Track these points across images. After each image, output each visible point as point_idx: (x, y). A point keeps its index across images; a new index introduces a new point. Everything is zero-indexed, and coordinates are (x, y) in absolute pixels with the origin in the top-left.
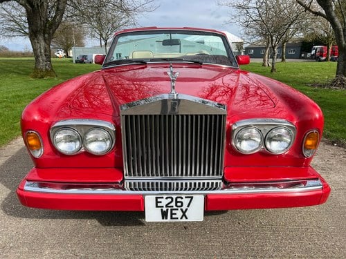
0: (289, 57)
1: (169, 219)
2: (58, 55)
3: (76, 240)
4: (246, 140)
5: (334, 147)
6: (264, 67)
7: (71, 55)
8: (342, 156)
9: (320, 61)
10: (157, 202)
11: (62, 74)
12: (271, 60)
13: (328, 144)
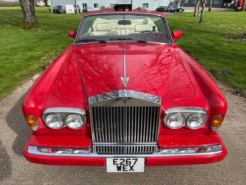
0: (214, 6)
1: (122, 171)
2: (39, 5)
3: (63, 175)
4: (174, 121)
5: (237, 97)
6: (194, 18)
7: (49, 5)
8: (242, 106)
9: (237, 10)
10: (114, 162)
11: (44, 24)
12: (201, 8)
13: (233, 94)
